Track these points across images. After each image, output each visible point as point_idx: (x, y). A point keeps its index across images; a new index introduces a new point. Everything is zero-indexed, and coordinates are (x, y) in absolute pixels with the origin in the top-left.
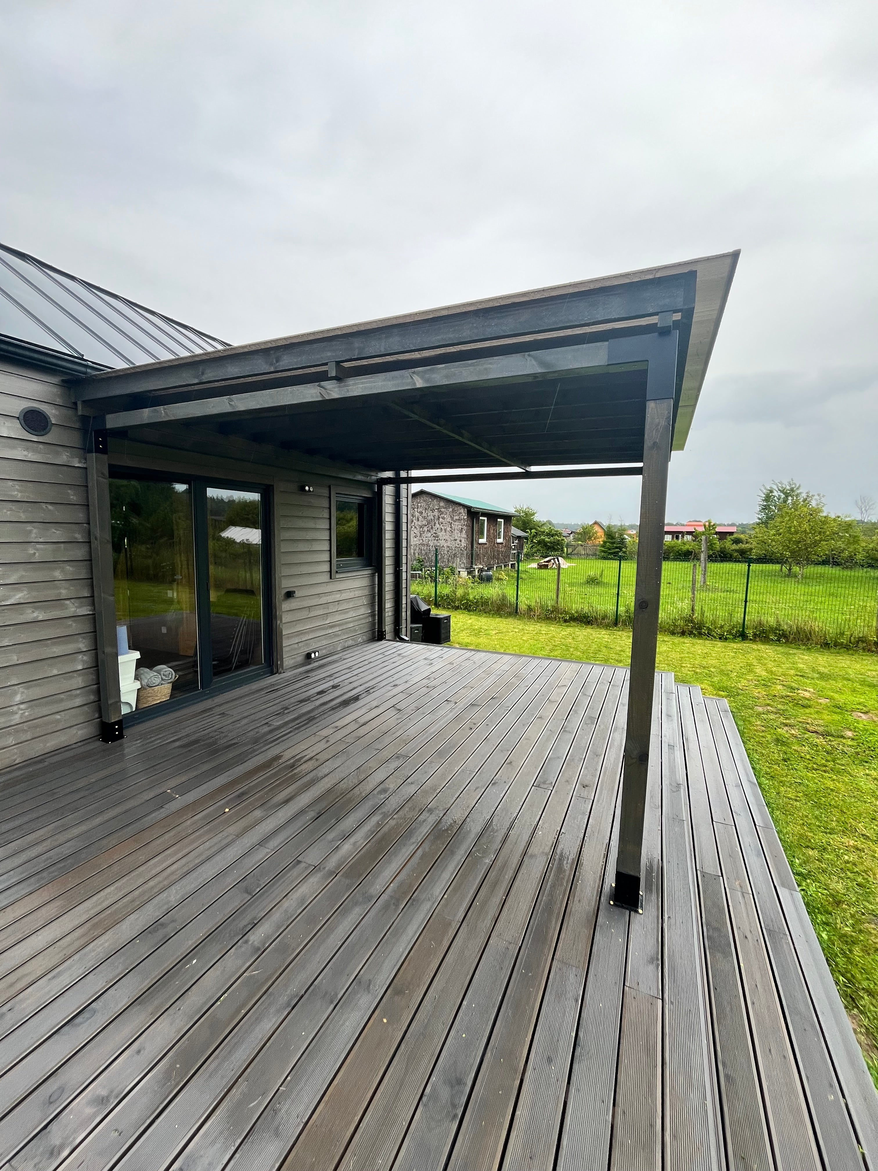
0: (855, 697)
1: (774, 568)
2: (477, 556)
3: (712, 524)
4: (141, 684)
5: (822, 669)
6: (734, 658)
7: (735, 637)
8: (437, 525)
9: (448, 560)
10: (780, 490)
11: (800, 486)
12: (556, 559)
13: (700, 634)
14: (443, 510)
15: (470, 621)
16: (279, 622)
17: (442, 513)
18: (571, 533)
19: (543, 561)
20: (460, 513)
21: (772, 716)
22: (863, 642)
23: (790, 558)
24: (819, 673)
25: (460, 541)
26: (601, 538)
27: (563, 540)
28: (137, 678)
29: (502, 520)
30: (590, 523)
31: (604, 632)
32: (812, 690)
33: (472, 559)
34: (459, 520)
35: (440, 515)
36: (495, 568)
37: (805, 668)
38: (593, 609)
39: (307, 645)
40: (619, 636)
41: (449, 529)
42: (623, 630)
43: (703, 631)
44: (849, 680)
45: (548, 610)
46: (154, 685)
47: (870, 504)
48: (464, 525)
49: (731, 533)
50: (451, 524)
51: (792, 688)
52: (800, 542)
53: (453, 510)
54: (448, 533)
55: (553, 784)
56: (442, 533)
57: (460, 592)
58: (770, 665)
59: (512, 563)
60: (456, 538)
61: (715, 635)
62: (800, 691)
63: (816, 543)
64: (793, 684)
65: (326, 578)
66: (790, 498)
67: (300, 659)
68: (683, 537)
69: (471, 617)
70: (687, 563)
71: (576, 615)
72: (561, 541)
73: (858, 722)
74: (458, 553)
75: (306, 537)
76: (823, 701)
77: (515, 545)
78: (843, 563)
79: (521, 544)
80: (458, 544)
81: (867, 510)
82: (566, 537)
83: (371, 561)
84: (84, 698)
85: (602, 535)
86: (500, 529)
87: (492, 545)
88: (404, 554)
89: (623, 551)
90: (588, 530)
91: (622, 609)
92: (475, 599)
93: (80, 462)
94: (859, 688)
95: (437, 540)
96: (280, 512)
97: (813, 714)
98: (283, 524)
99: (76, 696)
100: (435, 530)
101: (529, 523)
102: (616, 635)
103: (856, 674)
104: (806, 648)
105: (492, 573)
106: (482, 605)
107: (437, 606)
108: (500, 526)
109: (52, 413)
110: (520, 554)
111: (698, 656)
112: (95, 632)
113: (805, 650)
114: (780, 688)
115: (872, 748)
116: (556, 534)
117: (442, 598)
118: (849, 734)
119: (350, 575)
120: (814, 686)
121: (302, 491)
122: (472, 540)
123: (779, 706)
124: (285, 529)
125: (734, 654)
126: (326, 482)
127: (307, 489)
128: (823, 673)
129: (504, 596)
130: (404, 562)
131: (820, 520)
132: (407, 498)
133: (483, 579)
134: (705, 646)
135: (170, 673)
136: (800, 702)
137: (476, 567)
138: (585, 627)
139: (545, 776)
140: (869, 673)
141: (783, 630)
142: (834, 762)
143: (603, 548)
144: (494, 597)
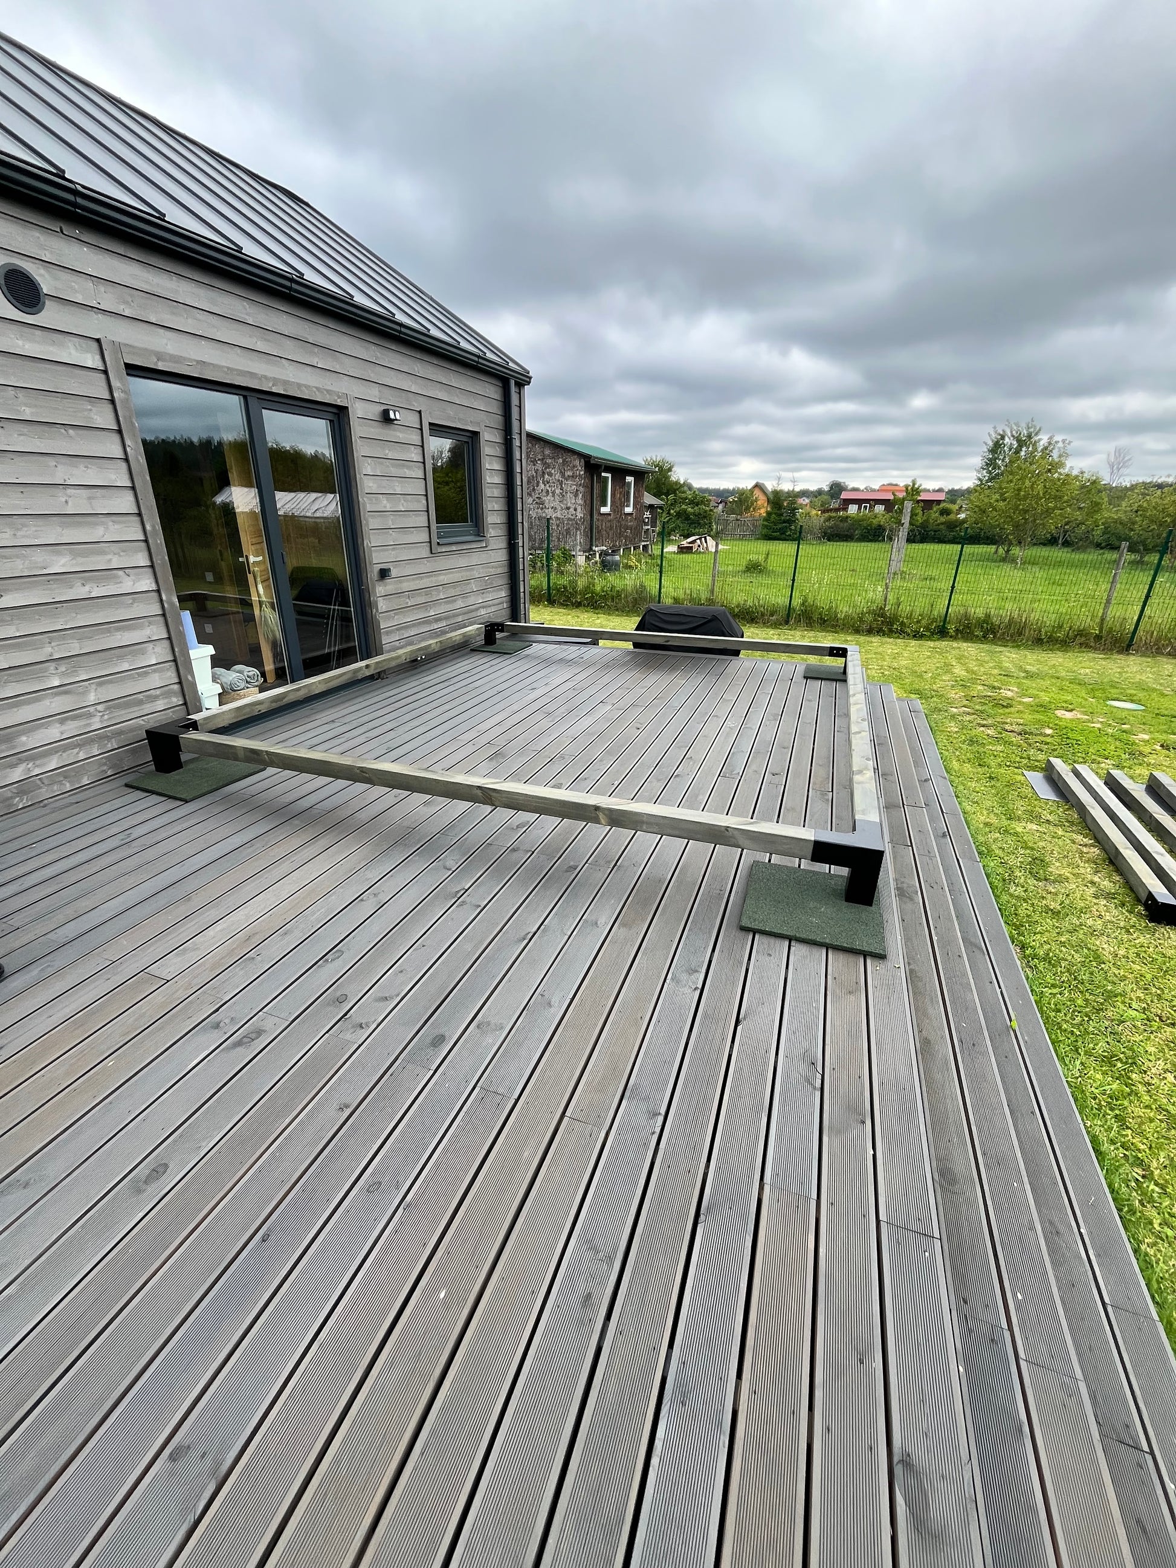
0: (1063, 695)
1: (989, 550)
2: (598, 532)
3: (916, 486)
4: (222, 687)
5: (1028, 668)
6: (930, 657)
7: (932, 634)
8: (542, 486)
9: (559, 539)
10: (1013, 436)
11: (1040, 430)
12: (703, 539)
13: (891, 631)
14: (549, 461)
16: (374, 611)
17: (548, 467)
18: (721, 502)
19: (685, 543)
20: (574, 466)
21: (968, 718)
22: (1081, 636)
23: (1011, 534)
24: (1026, 672)
25: (575, 510)
26: (763, 509)
27: (711, 510)
28: (215, 679)
29: (632, 478)
30: (749, 488)
31: (771, 632)
32: (1015, 689)
33: (591, 537)
34: (573, 477)
35: (546, 468)
36: (622, 550)
37: (1011, 667)
38: (759, 603)
40: (791, 635)
41: (558, 491)
42: (795, 629)
43: (895, 626)
44: (1058, 678)
46: (239, 688)
47: (1126, 459)
48: (580, 485)
49: (939, 502)
50: (561, 483)
51: (994, 688)
52: (1028, 511)
53: (564, 460)
54: (557, 497)
56: (549, 498)
57: (581, 583)
58: (972, 665)
59: (643, 544)
60: (569, 505)
61: (909, 631)
62: (1002, 691)
63: (1048, 512)
64: (996, 684)
65: (425, 552)
66: (1024, 449)
68: (872, 507)
69: (599, 615)
70: (877, 543)
71: (736, 610)
72: (708, 513)
73: (1060, 719)
74: (571, 528)
75: (395, 490)
76: (1026, 700)
77: (648, 518)
78: (1077, 543)
79: (654, 516)
80: (572, 515)
81: (1119, 469)
82: (715, 507)
83: (479, 529)
84: (166, 701)
85: (766, 505)
86: (628, 493)
87: (618, 516)
88: (520, 520)
89: (793, 528)
90: (747, 497)
91: (797, 602)
92: (603, 591)
93: (93, 360)
94: (1068, 687)
95: (542, 509)
96: (360, 449)
97: (1013, 714)
98: (366, 468)
99: (156, 697)
100: (539, 494)
101: (664, 484)
102: (788, 635)
103: (1068, 671)
104: (1015, 644)
105: (617, 558)
106: (613, 599)
107: (551, 602)
108: (629, 488)
109: (41, 275)
110: (653, 531)
111: (887, 657)
112: (164, 615)
113: (1013, 647)
114: (981, 688)
115: (1070, 745)
116: (702, 502)
117: (558, 590)
118: (1049, 731)
119: (454, 548)
120: (1019, 685)
121: (386, 418)
122: (591, 509)
123: (977, 707)
124: (369, 477)
125: (929, 654)
126: (416, 404)
127: (392, 416)
128: (1030, 672)
129: (642, 586)
130: (520, 532)
131: (1059, 479)
132: (520, 434)
133: (607, 566)
134: (896, 645)
135: (254, 675)
136: (1001, 702)
137: (597, 549)
138: (748, 625)
139: (731, 768)
140: (1082, 671)
141: (992, 624)
142: (1029, 759)
143: (765, 523)
144: (629, 589)
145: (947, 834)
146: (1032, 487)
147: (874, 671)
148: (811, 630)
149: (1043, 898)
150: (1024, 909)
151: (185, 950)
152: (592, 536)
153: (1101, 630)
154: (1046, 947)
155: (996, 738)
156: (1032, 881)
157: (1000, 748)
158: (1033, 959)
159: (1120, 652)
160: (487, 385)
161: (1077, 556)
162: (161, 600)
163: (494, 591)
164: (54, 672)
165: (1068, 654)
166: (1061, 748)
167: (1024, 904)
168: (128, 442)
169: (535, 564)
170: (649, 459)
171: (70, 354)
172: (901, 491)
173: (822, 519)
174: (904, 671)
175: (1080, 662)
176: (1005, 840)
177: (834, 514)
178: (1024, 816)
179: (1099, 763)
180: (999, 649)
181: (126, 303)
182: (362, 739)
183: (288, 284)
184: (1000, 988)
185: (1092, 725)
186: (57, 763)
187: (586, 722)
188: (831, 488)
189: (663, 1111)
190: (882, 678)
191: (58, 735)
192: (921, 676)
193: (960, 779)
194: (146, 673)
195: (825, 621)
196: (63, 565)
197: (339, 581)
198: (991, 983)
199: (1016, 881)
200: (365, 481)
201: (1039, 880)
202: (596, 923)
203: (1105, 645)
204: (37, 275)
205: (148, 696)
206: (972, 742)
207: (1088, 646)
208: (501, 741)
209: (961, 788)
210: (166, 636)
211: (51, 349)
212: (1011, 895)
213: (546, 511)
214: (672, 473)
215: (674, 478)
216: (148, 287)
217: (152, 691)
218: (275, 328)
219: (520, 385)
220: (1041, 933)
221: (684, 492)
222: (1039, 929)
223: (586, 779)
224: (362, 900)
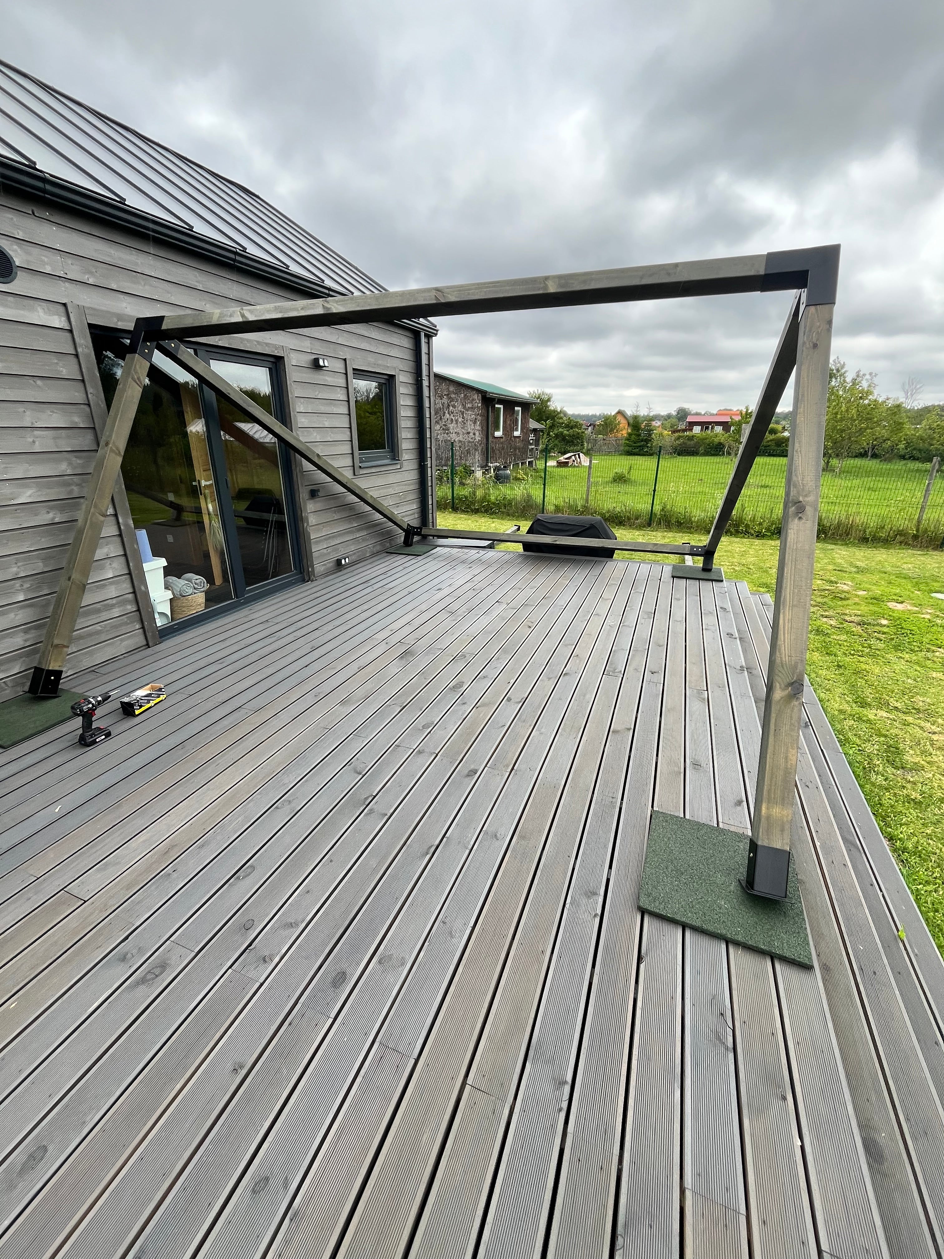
0: (892, 588)
2: (492, 452)
3: (749, 411)
4: (173, 593)
5: (859, 564)
6: (772, 555)
7: (773, 534)
8: (447, 416)
9: (461, 457)
11: (847, 365)
12: (577, 455)
13: (737, 532)
14: (453, 396)
15: (493, 525)
16: (305, 525)
17: (452, 400)
18: (590, 425)
19: (562, 459)
20: (473, 400)
21: (812, 609)
22: (901, 535)
24: (857, 567)
25: (474, 434)
26: (624, 431)
27: (583, 432)
28: (167, 587)
29: (520, 409)
30: (613, 414)
31: (637, 533)
32: (850, 583)
34: (472, 408)
35: (450, 402)
36: (512, 466)
37: (843, 563)
38: (626, 509)
39: (336, 550)
40: (654, 536)
41: (460, 420)
42: (656, 531)
43: (741, 528)
44: (885, 573)
45: (578, 511)
46: (187, 594)
48: (478, 414)
50: (463, 414)
51: (831, 582)
52: (845, 430)
53: (465, 395)
54: (459, 425)
55: (623, 673)
56: (453, 425)
57: (479, 493)
59: (530, 460)
60: (469, 430)
61: (753, 532)
62: (838, 585)
63: (861, 431)
64: (833, 579)
66: (834, 381)
67: (331, 565)
68: (713, 428)
70: (719, 457)
71: (607, 515)
72: (581, 434)
73: (893, 611)
74: (471, 449)
75: (324, 424)
76: (861, 593)
77: (532, 439)
78: (884, 455)
79: (537, 438)
80: (472, 438)
81: (912, 395)
82: (585, 429)
83: (395, 454)
84: (121, 608)
85: (626, 427)
86: (517, 420)
87: (509, 439)
88: (428, 446)
89: (649, 445)
90: (611, 421)
91: (657, 508)
92: (497, 500)
93: (60, 321)
94: (895, 581)
95: (447, 434)
96: (295, 391)
97: (851, 606)
98: (299, 407)
99: (112, 606)
100: (445, 422)
101: (544, 412)
102: (651, 536)
103: (893, 566)
104: (843, 543)
105: (508, 472)
106: (505, 507)
107: (455, 508)
108: (518, 415)
109: (15, 251)
110: (537, 450)
111: (736, 555)
112: (120, 535)
113: (842, 545)
114: (819, 582)
115: (905, 635)
116: (576, 426)
117: (460, 499)
118: (884, 622)
119: (373, 470)
120: (853, 579)
121: (316, 365)
122: (487, 433)
123: (819, 600)
124: (302, 414)
125: (772, 551)
126: (342, 354)
127: (321, 363)
128: (861, 567)
129: (529, 496)
130: (429, 455)
131: (869, 405)
132: (429, 376)
133: (499, 479)
134: (742, 544)
135: (201, 582)
136: (839, 595)
137: (491, 465)
138: (617, 527)
139: (613, 666)
140: (905, 566)
141: (823, 525)
142: (870, 647)
143: (627, 442)
144: (519, 498)
145: (809, 724)
146: (847, 411)
147: (726, 567)
148: (670, 531)
149: (904, 787)
150: (887, 798)
151: (106, 865)
152: (487, 455)
153: (917, 530)
154: (915, 839)
155: (839, 628)
156: (890, 770)
157: (844, 637)
158: (903, 852)
159: (935, 549)
160: (401, 336)
161: (886, 466)
162: (118, 523)
163: (407, 504)
164: (19, 588)
165: (891, 551)
166: (897, 638)
167: (887, 794)
168: (90, 390)
169: (442, 478)
170: (532, 393)
171: (39, 316)
172: (737, 415)
173: (673, 438)
174: (751, 567)
175: (902, 558)
176: (859, 728)
177: (681, 434)
178: (874, 704)
179: (933, 652)
180: (831, 547)
181: (91, 273)
182: (291, 638)
183: (233, 256)
184: (881, 891)
185: (923, 616)
186: (20, 669)
187: (485, 621)
188: (678, 413)
189: (569, 1078)
190: (734, 574)
191: (22, 643)
192: (766, 571)
193: (812, 667)
194: (105, 585)
195: (681, 524)
196: (30, 496)
197: (276, 500)
198: (872, 885)
199: (876, 769)
200: (298, 418)
201: (897, 768)
202: (496, 836)
203: (921, 543)
204: (10, 250)
205: (105, 605)
206: (818, 632)
207: (907, 544)
208: (410, 640)
209: (813, 675)
210: (122, 553)
211: (22, 312)
212: (873, 784)
213: (451, 435)
214: (551, 403)
215: (552, 408)
216: (109, 259)
217: (109, 600)
218: (221, 293)
219: (429, 337)
220: (907, 824)
221: (561, 418)
222: (904, 820)
223: (484, 677)
224: (277, 808)
